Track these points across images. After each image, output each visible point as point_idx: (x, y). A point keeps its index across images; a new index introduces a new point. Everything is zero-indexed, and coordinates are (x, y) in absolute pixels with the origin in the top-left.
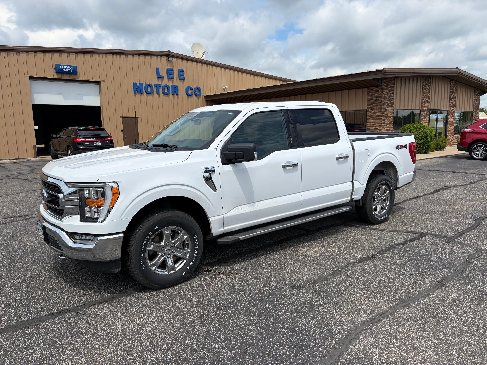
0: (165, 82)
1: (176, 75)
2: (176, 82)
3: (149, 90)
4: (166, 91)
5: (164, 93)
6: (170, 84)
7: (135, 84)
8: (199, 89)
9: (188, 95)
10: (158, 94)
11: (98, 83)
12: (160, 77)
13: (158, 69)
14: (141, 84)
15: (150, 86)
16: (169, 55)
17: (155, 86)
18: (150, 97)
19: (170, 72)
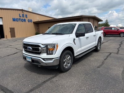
0: (22, 18)
1: (25, 16)
2: (25, 18)
3: (17, 20)
4: (22, 20)
5: (21, 21)
6: (23, 18)
7: (13, 18)
8: (31, 20)
9: (29, 22)
10: (20, 21)
11: (2, 18)
12: (20, 17)
13: (19, 14)
14: (15, 18)
15: (17, 19)
16: (22, 10)
17: (19, 19)
18: (18, 22)
19: (23, 15)
